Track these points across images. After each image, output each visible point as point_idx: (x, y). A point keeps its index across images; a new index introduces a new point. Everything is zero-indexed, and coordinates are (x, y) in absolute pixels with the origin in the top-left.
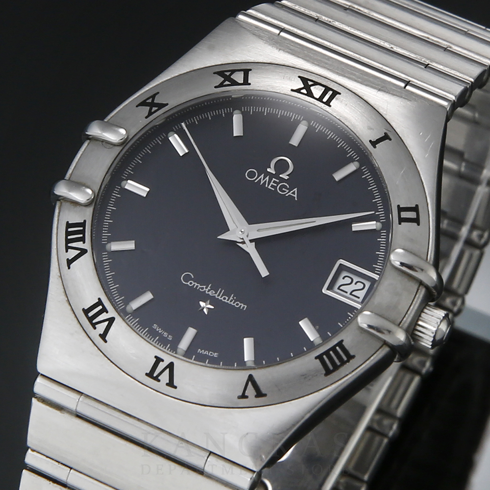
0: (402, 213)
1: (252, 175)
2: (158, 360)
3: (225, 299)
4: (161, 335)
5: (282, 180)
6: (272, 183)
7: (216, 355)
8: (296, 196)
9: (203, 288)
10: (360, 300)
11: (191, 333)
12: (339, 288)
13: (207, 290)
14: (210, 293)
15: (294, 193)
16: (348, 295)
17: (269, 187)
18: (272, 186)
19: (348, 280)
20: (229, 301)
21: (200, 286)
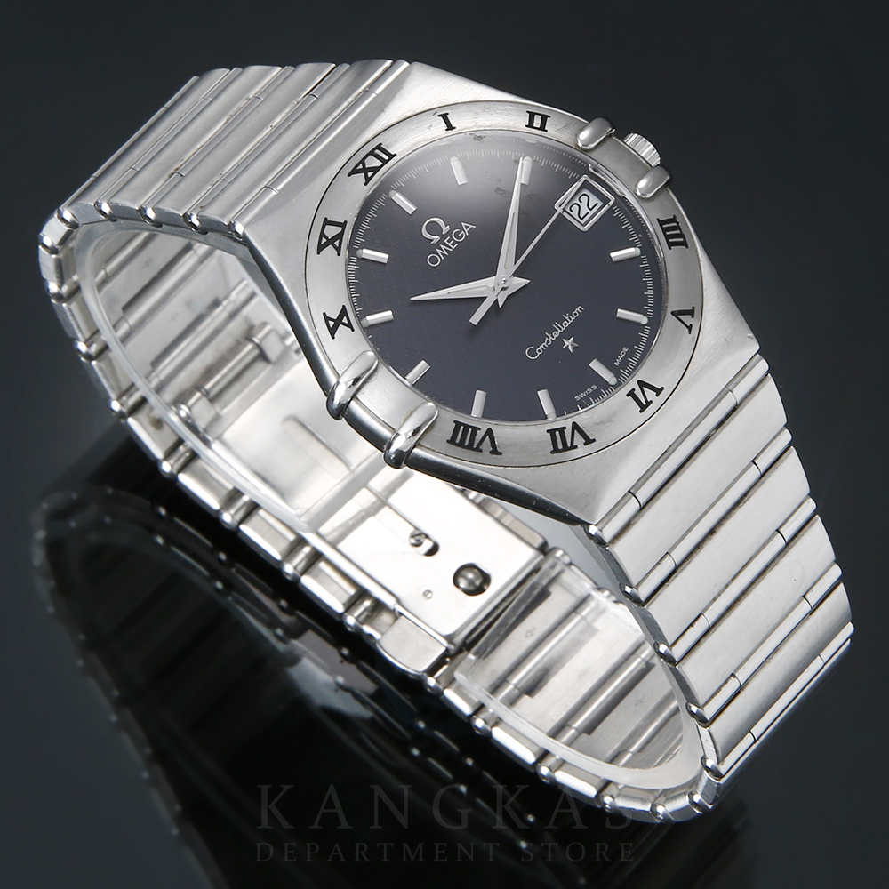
0: (535, 125)
1: (434, 260)
2: (631, 394)
3: (565, 324)
4: (589, 395)
5: (449, 234)
6: (449, 244)
7: (625, 350)
8: (471, 226)
9: (548, 342)
10: (600, 204)
11: (595, 365)
12: (582, 219)
13: (551, 338)
14: (555, 336)
15: (467, 227)
16: (591, 213)
17: (453, 248)
18: (453, 245)
19: (575, 208)
20: (569, 321)
21: (545, 344)
